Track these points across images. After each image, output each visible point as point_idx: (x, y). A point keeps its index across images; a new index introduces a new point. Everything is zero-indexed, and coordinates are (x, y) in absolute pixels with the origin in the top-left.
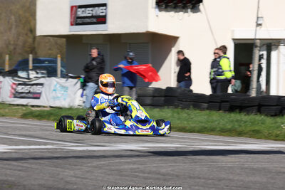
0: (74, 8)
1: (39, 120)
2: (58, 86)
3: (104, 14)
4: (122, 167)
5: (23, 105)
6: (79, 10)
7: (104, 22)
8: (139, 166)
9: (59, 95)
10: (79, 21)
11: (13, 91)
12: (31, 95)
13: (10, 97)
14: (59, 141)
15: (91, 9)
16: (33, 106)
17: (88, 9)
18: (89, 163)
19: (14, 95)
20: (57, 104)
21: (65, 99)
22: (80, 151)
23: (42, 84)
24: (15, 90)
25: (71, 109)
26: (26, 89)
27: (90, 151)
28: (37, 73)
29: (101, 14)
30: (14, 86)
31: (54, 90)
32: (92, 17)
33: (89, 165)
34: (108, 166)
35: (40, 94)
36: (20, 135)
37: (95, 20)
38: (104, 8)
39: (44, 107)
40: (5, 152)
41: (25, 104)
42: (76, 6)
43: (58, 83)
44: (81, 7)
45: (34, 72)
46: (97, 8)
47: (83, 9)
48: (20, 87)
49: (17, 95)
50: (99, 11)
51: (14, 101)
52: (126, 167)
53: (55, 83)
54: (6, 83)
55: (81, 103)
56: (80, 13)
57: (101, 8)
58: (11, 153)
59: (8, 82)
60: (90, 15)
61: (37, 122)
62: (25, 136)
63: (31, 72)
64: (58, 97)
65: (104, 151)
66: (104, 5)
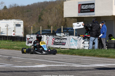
0: (80, 5)
1: (64, 54)
2: (73, 39)
3: (93, 8)
4: (94, 74)
5: (58, 48)
6: (82, 6)
7: (93, 11)
8: (102, 73)
9: (73, 44)
10: (82, 11)
11: (53, 42)
12: (61, 44)
13: (52, 45)
14: (70, 63)
15: (88, 5)
16: (62, 48)
17: (86, 5)
18: (80, 72)
19: (54, 43)
20: (72, 47)
21: (76, 45)
22: (78, 67)
23: (66, 39)
24: (54, 41)
25: (78, 49)
26: (59, 41)
27: (82, 67)
28: (65, 34)
29: (92, 8)
30: (54, 40)
31: (71, 41)
32: (88, 9)
33: (80, 73)
34: (88, 73)
35: (65, 43)
36: (53, 61)
37: (89, 11)
38: (93, 5)
39: (67, 49)
40: (44, 68)
41: (59, 47)
42: (81, 4)
43: (73, 38)
44: (83, 5)
45: (63, 34)
46: (90, 5)
47: (84, 6)
48: (56, 40)
49: (55, 43)
50: (91, 7)
51: (54, 46)
52: (96, 74)
53: (72, 38)
54: (50, 38)
55: (83, 47)
56: (83, 7)
57: (92, 5)
58: (47, 68)
59: (51, 38)
60: (87, 8)
61: (62, 55)
62: (55, 61)
63: (62, 34)
64: (73, 45)
65: (89, 67)
66: (94, 4)
